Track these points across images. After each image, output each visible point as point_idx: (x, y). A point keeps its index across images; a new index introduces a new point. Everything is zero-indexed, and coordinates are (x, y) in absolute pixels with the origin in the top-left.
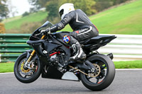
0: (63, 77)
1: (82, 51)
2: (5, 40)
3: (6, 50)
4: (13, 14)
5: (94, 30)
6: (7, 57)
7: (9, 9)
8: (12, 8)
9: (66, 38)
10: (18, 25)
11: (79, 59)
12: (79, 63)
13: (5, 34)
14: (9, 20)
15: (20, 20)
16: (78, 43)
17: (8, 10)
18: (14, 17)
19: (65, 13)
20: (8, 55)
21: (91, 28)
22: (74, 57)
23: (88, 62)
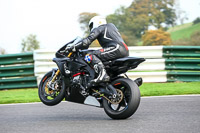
0: (86, 102)
1: (104, 73)
2: (172, 54)
3: (174, 67)
4: (182, 20)
5: (121, 49)
6: (175, 76)
7: (177, 14)
8: (180, 13)
9: (88, 57)
10: (188, 35)
11: (101, 82)
12: (102, 87)
13: (172, 47)
14: (176, 29)
15: (190, 29)
16: (101, 63)
17: (175, 16)
18: (183, 24)
19: (95, 26)
20: (176, 72)
21: (118, 46)
22: (96, 80)
23: (111, 86)
